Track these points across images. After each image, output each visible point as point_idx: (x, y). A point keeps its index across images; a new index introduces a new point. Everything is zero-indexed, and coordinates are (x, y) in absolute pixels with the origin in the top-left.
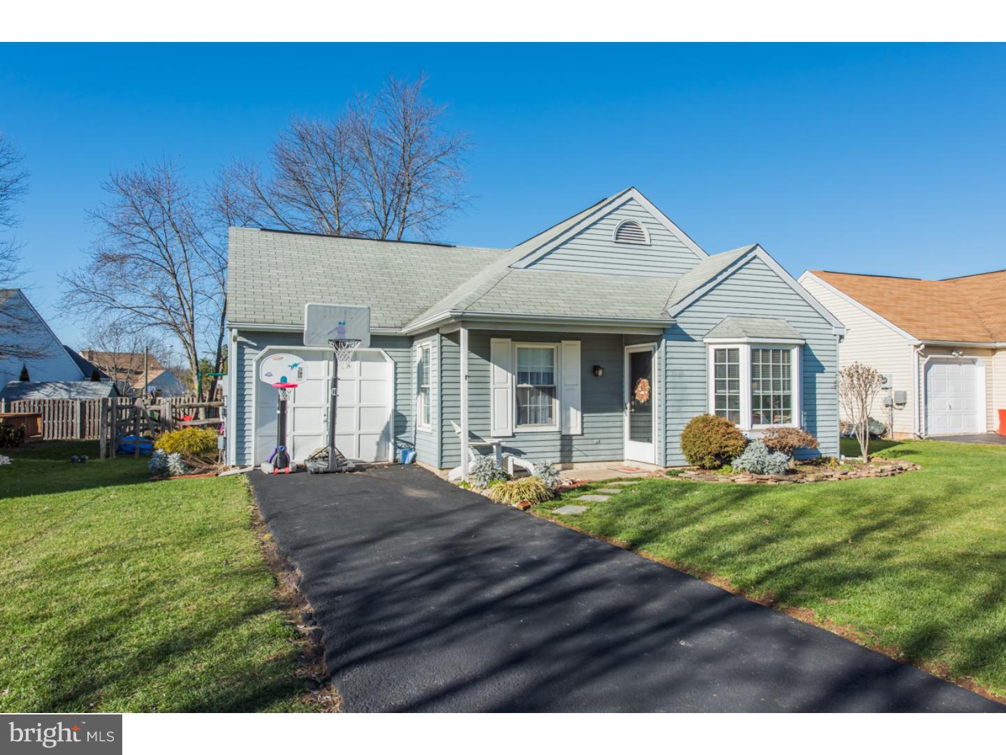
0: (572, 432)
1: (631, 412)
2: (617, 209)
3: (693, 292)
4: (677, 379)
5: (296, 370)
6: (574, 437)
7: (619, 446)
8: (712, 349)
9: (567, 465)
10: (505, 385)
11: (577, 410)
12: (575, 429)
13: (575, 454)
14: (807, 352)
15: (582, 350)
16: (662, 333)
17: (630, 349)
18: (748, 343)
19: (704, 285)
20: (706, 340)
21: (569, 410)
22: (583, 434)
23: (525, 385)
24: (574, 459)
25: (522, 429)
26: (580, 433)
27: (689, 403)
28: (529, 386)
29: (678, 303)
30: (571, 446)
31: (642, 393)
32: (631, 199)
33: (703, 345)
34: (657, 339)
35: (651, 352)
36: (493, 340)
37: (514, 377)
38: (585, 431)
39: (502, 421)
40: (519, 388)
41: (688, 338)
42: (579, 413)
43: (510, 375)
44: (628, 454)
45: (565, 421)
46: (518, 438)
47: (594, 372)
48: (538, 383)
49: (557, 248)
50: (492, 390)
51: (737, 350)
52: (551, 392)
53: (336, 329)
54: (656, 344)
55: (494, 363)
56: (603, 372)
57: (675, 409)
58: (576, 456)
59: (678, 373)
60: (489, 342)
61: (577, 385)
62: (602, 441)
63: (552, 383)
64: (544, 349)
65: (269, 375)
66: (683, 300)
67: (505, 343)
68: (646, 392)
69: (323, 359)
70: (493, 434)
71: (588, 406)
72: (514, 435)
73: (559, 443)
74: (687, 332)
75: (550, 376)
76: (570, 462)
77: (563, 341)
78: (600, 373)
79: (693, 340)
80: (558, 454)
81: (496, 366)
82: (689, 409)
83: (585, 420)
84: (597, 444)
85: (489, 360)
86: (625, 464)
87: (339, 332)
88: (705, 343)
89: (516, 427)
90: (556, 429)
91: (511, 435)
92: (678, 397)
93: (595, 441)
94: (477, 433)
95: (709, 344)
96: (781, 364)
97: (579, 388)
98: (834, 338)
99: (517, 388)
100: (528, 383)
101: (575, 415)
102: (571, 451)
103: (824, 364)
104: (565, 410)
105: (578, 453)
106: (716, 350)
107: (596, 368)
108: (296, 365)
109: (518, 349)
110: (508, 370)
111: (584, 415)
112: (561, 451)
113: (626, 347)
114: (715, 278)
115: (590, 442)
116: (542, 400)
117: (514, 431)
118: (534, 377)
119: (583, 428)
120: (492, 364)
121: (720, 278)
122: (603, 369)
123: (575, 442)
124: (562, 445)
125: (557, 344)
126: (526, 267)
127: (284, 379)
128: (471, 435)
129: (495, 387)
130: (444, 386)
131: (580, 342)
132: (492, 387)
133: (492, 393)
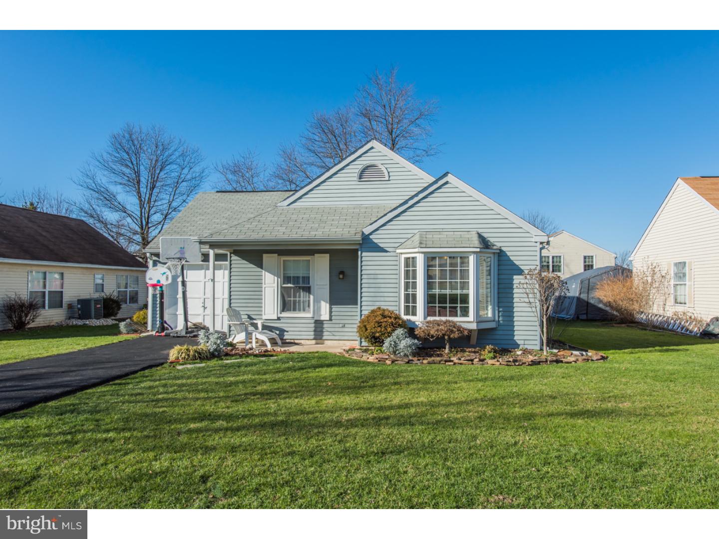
0: (322, 318)
2: (360, 157)
3: (385, 215)
4: (372, 281)
5: (165, 275)
6: (325, 322)
8: (403, 257)
9: (319, 341)
10: (273, 285)
11: (326, 302)
12: (325, 316)
13: (325, 334)
14: (503, 258)
15: (330, 260)
16: (357, 247)
18: (422, 253)
19: (395, 209)
20: (398, 251)
21: (320, 302)
22: (331, 320)
23: (289, 285)
24: (324, 338)
25: (284, 315)
26: (329, 319)
27: (382, 299)
28: (291, 285)
29: (371, 224)
30: (323, 328)
32: (372, 148)
33: (395, 255)
36: (265, 255)
37: (279, 279)
38: (333, 318)
39: (270, 309)
40: (285, 287)
41: (383, 250)
42: (328, 305)
43: (276, 278)
45: (317, 310)
46: (282, 321)
47: (338, 276)
48: (297, 284)
49: (312, 190)
50: (263, 288)
51: (416, 258)
52: (308, 290)
53: (179, 251)
55: (265, 271)
56: (344, 276)
57: (370, 303)
58: (326, 335)
59: (372, 276)
60: (262, 257)
61: (326, 285)
62: (347, 325)
63: (309, 284)
64: (303, 260)
65: (151, 279)
66: (376, 221)
67: (273, 257)
69: (202, 269)
70: (264, 317)
71: (334, 301)
72: (279, 319)
73: (313, 325)
74: (381, 245)
75: (307, 279)
76: (321, 339)
77: (316, 255)
78: (341, 276)
79: (387, 251)
80: (312, 333)
81: (266, 273)
82: (383, 303)
83: (333, 310)
84: (342, 327)
85: (262, 268)
87: (181, 254)
88: (397, 253)
89: (281, 313)
90: (310, 315)
91: (276, 318)
92: (372, 294)
93: (341, 325)
94: (253, 317)
96: (459, 268)
97: (328, 287)
98: (535, 244)
99: (282, 287)
100: (291, 283)
101: (325, 307)
102: (322, 332)
103: (522, 267)
104: (317, 301)
105: (328, 333)
106: (405, 259)
107: (340, 273)
108: (165, 273)
109: (284, 261)
110: (274, 275)
111: (333, 307)
112: (315, 331)
114: (406, 202)
115: (337, 326)
116: (303, 295)
117: (279, 316)
118: (295, 280)
119: (331, 316)
120: (264, 271)
121: (411, 203)
122: (343, 273)
123: (325, 326)
124: (315, 327)
125: (312, 256)
126: (288, 205)
127: (159, 281)
128: (250, 317)
129: (266, 286)
130: (232, 285)
131: (328, 255)
132: (264, 286)
133: (263, 290)
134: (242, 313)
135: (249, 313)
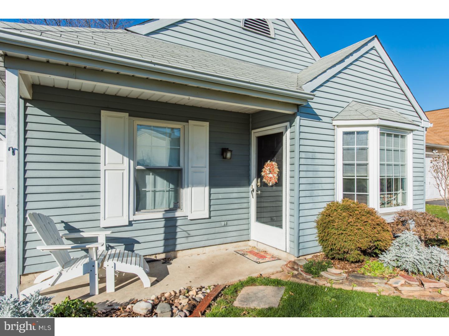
0: (199, 216)
1: (257, 194)
3: (325, 71)
4: (309, 162)
7: (245, 227)
8: (339, 132)
10: (120, 167)
15: (210, 132)
16: (296, 111)
17: (256, 133)
18: (378, 126)
19: (334, 66)
20: (335, 123)
22: (210, 217)
25: (141, 216)
26: (208, 217)
27: (320, 186)
29: (311, 81)
31: (271, 175)
33: (332, 128)
34: (290, 119)
35: (282, 132)
38: (213, 214)
41: (318, 119)
42: (207, 197)
44: (254, 235)
46: (135, 226)
47: (222, 154)
50: (102, 171)
51: (366, 133)
52: (177, 174)
54: (288, 124)
55: (105, 145)
56: (231, 155)
57: (307, 194)
59: (310, 155)
60: (99, 115)
62: (229, 223)
63: (179, 165)
66: (316, 78)
67: (121, 117)
68: (275, 175)
70: (103, 224)
72: (130, 224)
74: (318, 112)
77: (190, 121)
78: (229, 155)
79: (323, 122)
81: (107, 148)
82: (320, 193)
84: (225, 226)
86: (250, 243)
88: (334, 126)
89: (134, 215)
90: (182, 213)
91: (127, 224)
92: (310, 181)
93: (223, 223)
94: (76, 226)
95: (338, 126)
96: (400, 149)
97: (207, 170)
99: (135, 170)
106: (346, 133)
107: (224, 151)
109: (138, 126)
113: (253, 131)
114: (343, 61)
115: (218, 224)
117: (130, 220)
119: (210, 211)
120: (102, 146)
122: (231, 151)
125: (185, 124)
126: (147, 35)
128: (69, 228)
129: (105, 168)
130: (29, 166)
131: (208, 123)
132: (102, 167)
133: (102, 176)
134: (56, 220)
135: (66, 219)
